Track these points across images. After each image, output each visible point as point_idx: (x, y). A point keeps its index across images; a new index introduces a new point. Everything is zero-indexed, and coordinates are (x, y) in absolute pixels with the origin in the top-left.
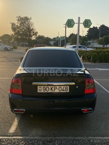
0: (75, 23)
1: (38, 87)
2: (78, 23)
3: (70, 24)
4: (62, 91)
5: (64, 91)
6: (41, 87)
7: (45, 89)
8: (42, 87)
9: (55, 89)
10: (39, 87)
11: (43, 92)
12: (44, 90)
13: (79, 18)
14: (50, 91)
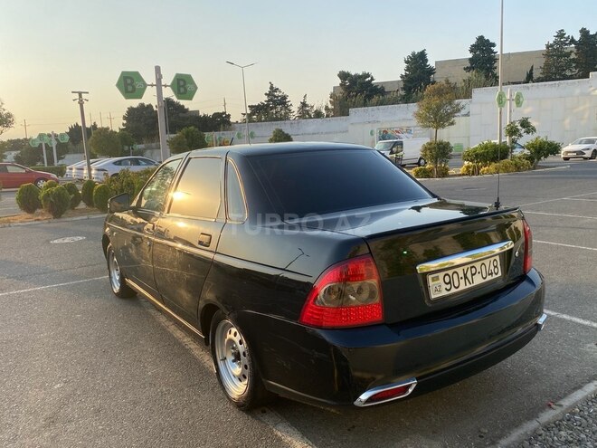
0: (146, 85)
1: (430, 278)
2: (155, 83)
3: (130, 88)
4: (489, 278)
5: (492, 274)
6: (437, 278)
7: (450, 282)
8: (441, 275)
9: (473, 275)
10: (433, 280)
11: (445, 293)
12: (448, 287)
13: (158, 69)
14: (462, 287)
